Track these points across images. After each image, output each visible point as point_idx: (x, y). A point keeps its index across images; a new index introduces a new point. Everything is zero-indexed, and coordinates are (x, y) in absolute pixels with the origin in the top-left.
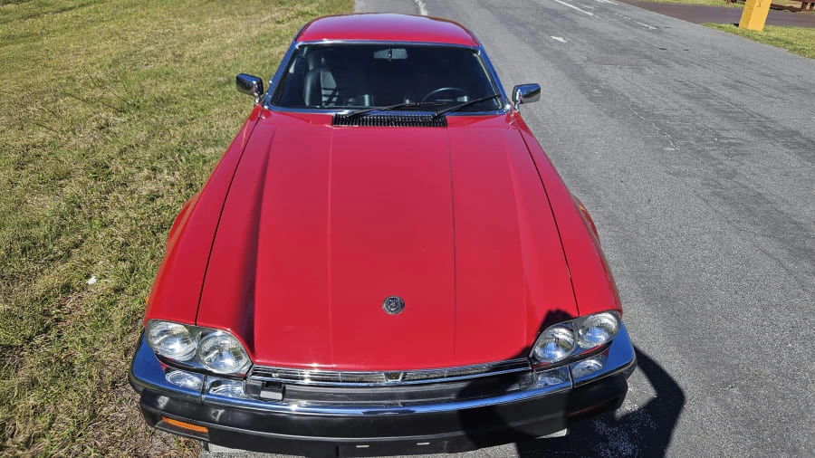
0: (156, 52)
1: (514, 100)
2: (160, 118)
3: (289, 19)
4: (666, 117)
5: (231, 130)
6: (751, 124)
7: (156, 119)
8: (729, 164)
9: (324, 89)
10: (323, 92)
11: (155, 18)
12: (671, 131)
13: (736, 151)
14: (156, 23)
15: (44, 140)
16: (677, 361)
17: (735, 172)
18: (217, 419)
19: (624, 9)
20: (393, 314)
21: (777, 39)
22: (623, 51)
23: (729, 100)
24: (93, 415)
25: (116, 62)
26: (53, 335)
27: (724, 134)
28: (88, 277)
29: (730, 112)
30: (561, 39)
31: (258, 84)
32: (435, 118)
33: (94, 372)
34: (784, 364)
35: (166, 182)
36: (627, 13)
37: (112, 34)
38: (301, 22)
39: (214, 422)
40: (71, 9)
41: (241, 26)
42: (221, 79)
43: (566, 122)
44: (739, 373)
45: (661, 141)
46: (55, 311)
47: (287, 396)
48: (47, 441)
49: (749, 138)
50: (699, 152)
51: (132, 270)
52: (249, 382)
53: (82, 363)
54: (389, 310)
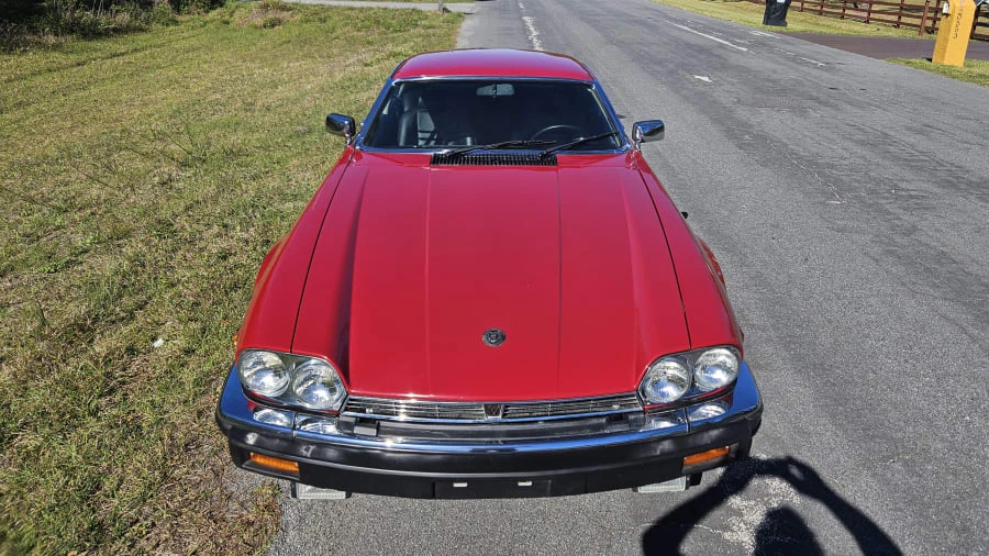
0: (223, 100)
1: (635, 138)
2: (231, 172)
3: (378, 61)
4: (832, 166)
5: (312, 183)
6: (939, 174)
7: (226, 173)
8: (908, 219)
9: (421, 132)
10: (420, 135)
11: (221, 63)
12: (837, 181)
13: (917, 204)
14: (222, 68)
15: (99, 197)
16: (829, 433)
17: (914, 229)
18: (309, 455)
19: (788, 43)
20: (494, 346)
21: (981, 76)
22: (783, 91)
23: (913, 147)
24: (165, 476)
25: (177, 113)
26: (117, 397)
27: (904, 185)
28: (154, 339)
29: (914, 161)
30: (706, 79)
31: (350, 124)
32: (544, 156)
33: (165, 433)
34: (959, 438)
35: (239, 239)
36: (789, 47)
37: (171, 82)
38: (393, 64)
39: (306, 457)
40: (122, 54)
41: (322, 69)
42: (300, 128)
43: (708, 172)
44: (904, 447)
45: (824, 193)
46: (118, 373)
47: (381, 432)
48: (116, 501)
49: (935, 190)
50: (870, 205)
51: (203, 331)
52: (342, 419)
53: (151, 426)
54: (489, 342)
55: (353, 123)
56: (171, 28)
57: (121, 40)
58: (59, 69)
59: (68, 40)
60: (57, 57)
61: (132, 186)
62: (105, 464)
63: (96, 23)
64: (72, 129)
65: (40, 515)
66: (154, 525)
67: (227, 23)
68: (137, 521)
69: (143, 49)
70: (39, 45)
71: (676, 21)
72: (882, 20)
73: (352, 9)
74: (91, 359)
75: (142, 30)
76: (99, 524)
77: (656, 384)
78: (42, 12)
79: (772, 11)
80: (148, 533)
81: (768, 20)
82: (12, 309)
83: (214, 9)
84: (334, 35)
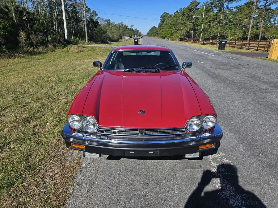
0: (67, 69)
1: (183, 67)
4: (240, 83)
6: (271, 84)
8: (263, 95)
11: (67, 61)
12: (241, 86)
13: (265, 91)
14: (67, 62)
15: (33, 90)
16: (241, 147)
17: (265, 98)
18: (88, 144)
19: (225, 54)
20: (142, 114)
22: (225, 65)
23: (263, 78)
24: (49, 154)
25: (55, 72)
26: (36, 136)
27: (261, 87)
28: (47, 123)
29: (264, 81)
30: (202, 62)
32: (156, 71)
33: (49, 144)
36: (226, 55)
37: (53, 65)
40: (41, 59)
42: (88, 74)
44: (264, 151)
45: (237, 89)
46: (37, 130)
47: (109, 138)
48: (35, 160)
49: (271, 88)
50: (251, 92)
51: (60, 120)
52: (97, 134)
53: (45, 142)
54: (140, 113)
55: (101, 63)
56: (53, 53)
57: (40, 56)
58: (24, 63)
59: (26, 55)
60: (23, 59)
61: (42, 88)
62: (32, 151)
63: (34, 51)
64: (27, 76)
65: (14, 163)
66: (45, 166)
67: (69, 51)
68: (41, 165)
69: (46, 58)
70: (18, 56)
71: (193, 49)
72: (253, 49)
73: (102, 47)
74: (29, 126)
75: (46, 53)
76: (30, 166)
77: (191, 125)
78: (19, 48)
79: (221, 46)
80: (43, 168)
81: (219, 48)
82: (9, 116)
83: (65, 47)
84: (97, 54)
